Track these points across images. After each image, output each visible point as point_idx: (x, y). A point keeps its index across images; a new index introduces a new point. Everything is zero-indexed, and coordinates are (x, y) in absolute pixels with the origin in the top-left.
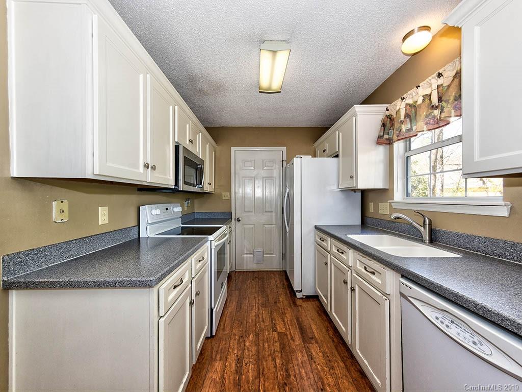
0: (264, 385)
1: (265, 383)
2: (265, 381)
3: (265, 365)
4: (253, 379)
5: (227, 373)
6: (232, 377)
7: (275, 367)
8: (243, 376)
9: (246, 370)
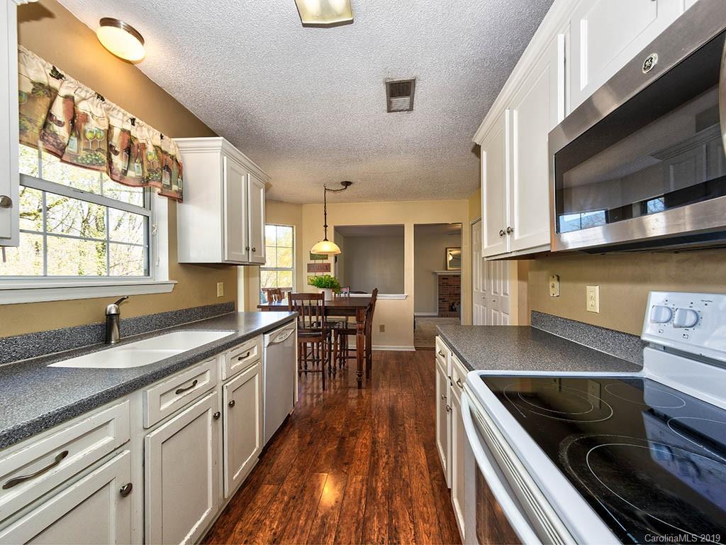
0: (359, 509)
1: (358, 511)
2: (358, 513)
3: (353, 536)
4: (373, 518)
5: (411, 529)
6: (402, 522)
7: (338, 532)
8: (386, 523)
9: (383, 532)
